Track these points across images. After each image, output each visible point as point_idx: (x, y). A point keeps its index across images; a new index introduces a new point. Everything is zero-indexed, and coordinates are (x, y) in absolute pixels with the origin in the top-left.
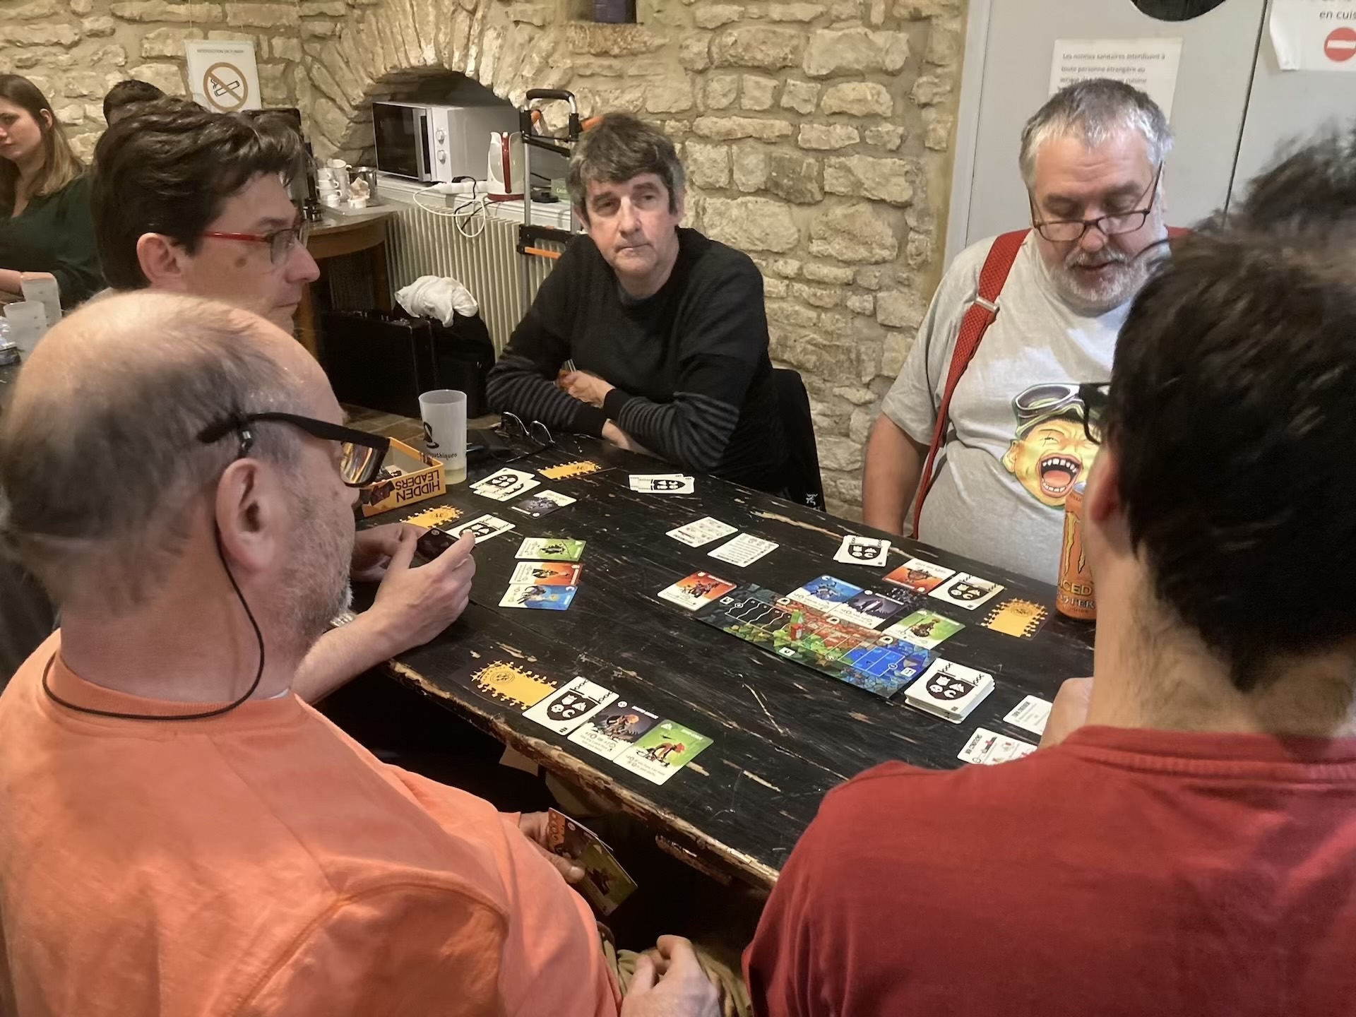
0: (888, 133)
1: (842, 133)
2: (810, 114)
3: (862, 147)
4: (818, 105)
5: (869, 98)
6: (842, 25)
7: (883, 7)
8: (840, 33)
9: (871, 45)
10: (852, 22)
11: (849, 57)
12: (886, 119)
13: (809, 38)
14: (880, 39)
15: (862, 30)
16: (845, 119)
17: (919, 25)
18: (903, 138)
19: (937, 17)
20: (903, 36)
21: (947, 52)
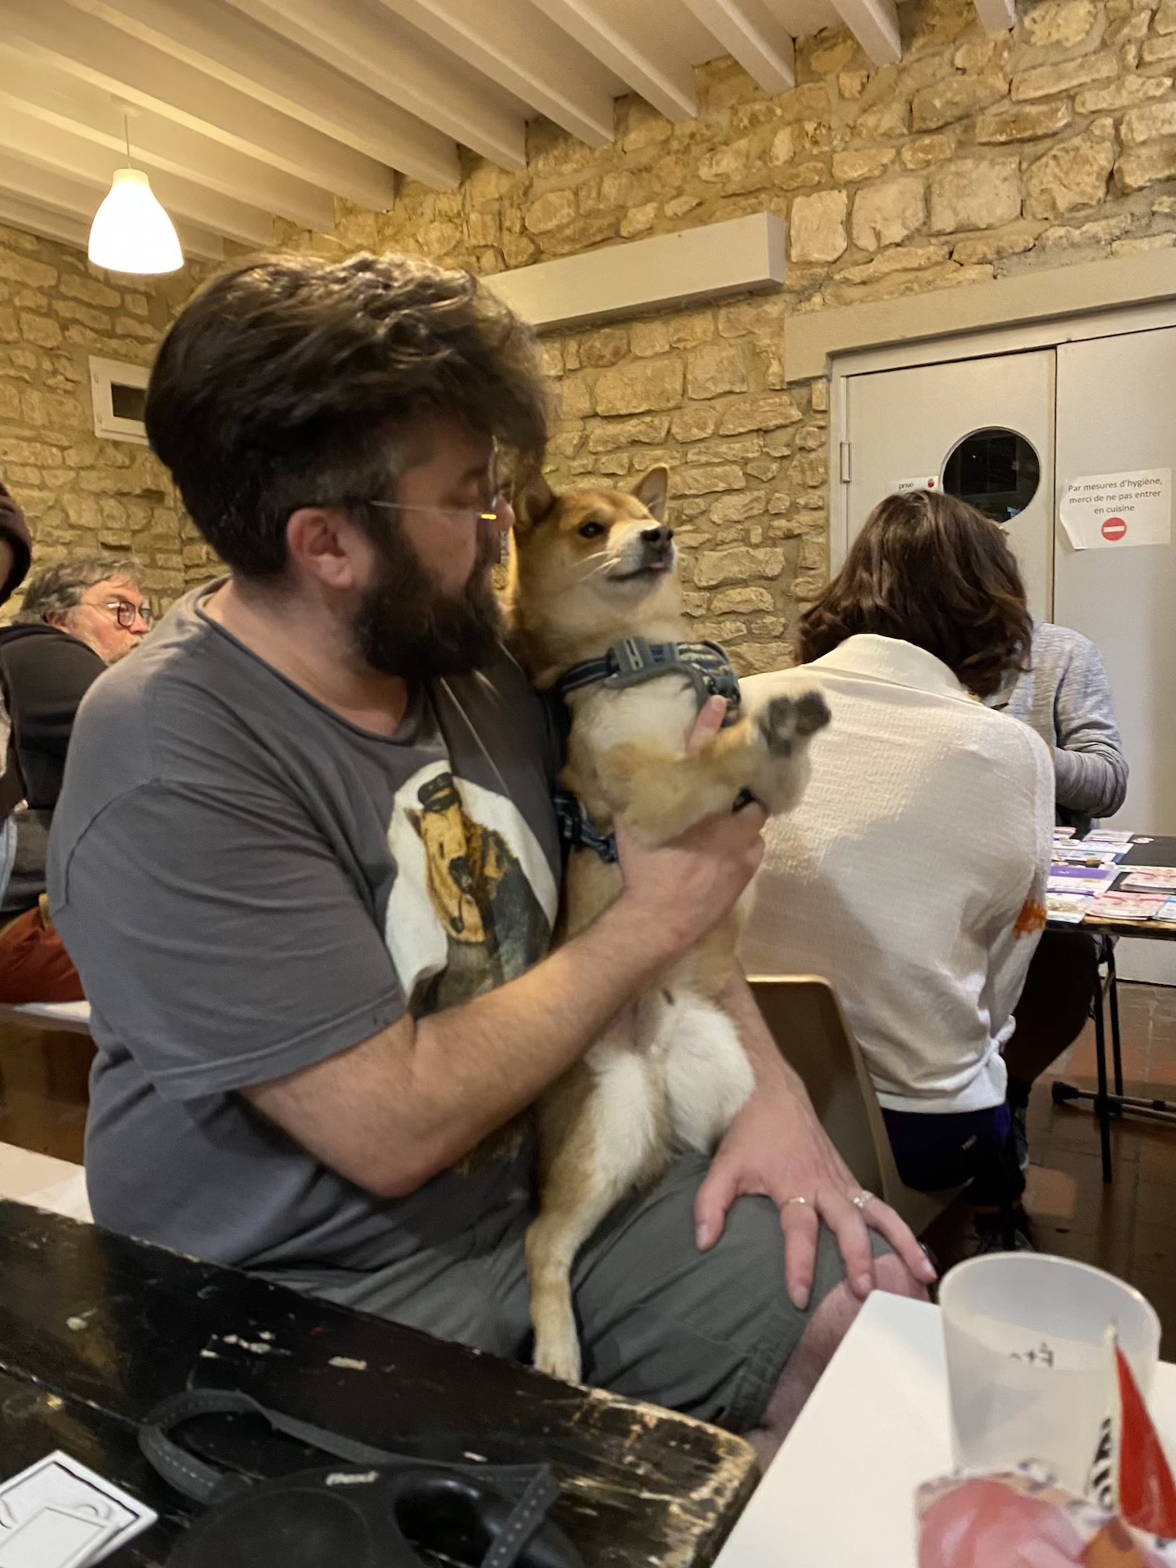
0: (772, 623)
1: (730, 627)
2: (701, 616)
3: (750, 636)
4: (708, 609)
5: (754, 597)
6: (726, 546)
7: (760, 531)
8: (725, 553)
9: (752, 558)
10: (735, 544)
11: (734, 570)
12: (768, 613)
13: (697, 559)
14: (760, 554)
15: (744, 549)
16: (733, 617)
17: (792, 542)
18: (785, 626)
19: (806, 534)
20: (779, 550)
21: (817, 558)
